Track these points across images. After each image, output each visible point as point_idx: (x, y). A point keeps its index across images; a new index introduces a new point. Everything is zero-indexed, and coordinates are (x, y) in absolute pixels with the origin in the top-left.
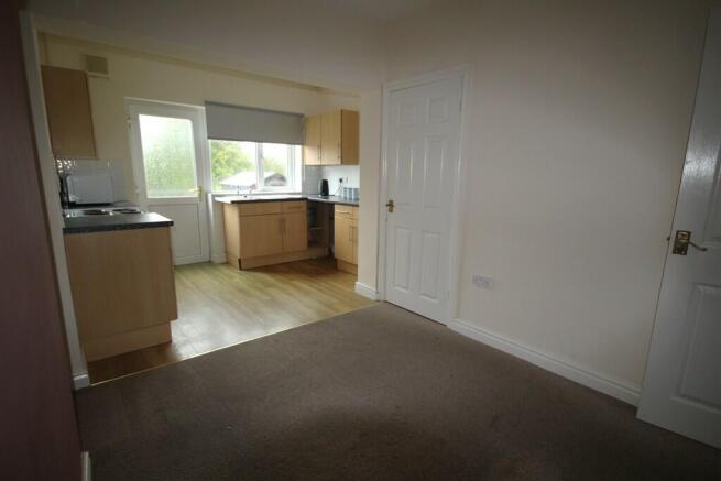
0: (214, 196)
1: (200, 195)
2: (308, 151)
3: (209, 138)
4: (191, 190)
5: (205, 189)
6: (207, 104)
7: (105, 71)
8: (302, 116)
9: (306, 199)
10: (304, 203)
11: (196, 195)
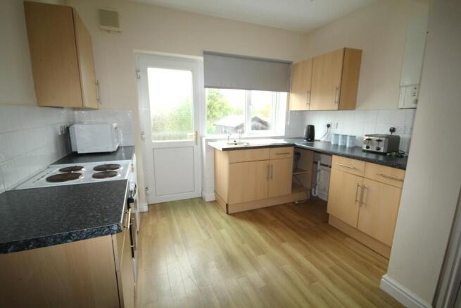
0: (207, 140)
1: (196, 139)
2: (293, 97)
3: (205, 87)
4: (189, 134)
5: (200, 134)
6: (206, 53)
7: (116, 24)
8: (289, 63)
9: (294, 145)
10: (291, 150)
11: (193, 139)
